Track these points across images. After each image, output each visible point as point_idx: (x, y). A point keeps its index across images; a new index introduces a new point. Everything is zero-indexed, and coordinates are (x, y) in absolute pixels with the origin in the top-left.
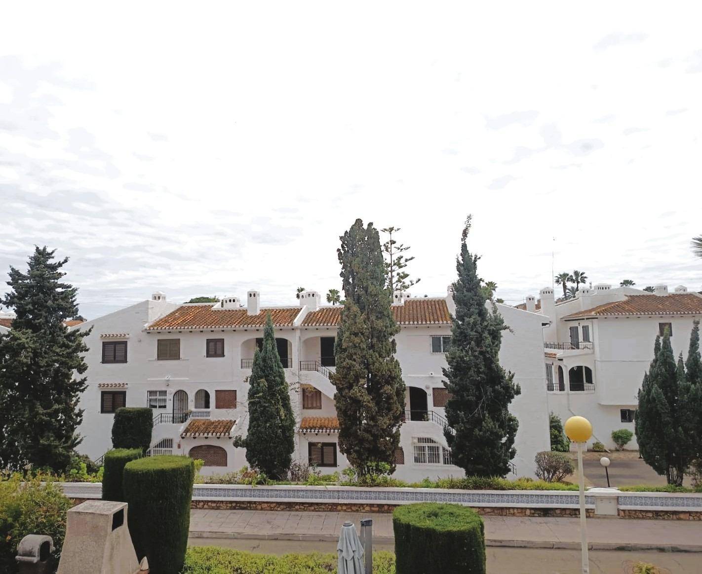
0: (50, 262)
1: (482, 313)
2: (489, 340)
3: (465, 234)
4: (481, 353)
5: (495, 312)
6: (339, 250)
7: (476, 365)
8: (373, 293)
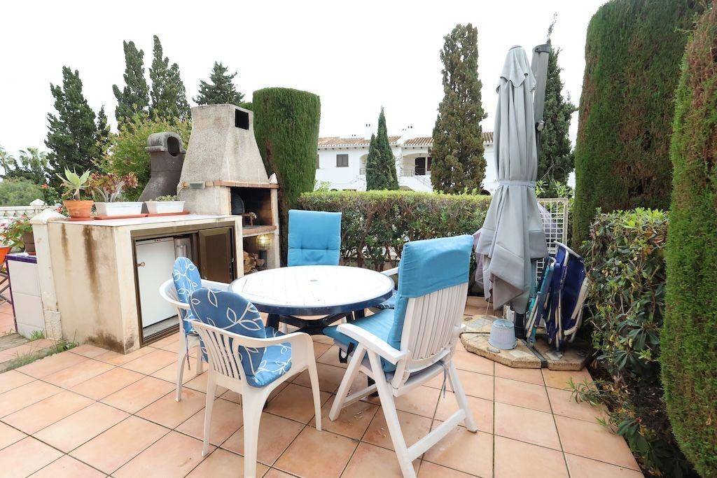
0: (225, 74)
1: (559, 99)
2: (562, 119)
3: (550, 30)
4: (555, 129)
5: (568, 99)
6: (441, 51)
7: (550, 139)
8: (469, 79)
